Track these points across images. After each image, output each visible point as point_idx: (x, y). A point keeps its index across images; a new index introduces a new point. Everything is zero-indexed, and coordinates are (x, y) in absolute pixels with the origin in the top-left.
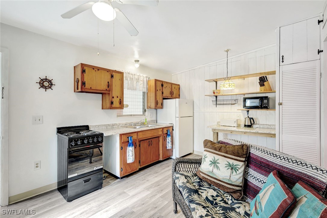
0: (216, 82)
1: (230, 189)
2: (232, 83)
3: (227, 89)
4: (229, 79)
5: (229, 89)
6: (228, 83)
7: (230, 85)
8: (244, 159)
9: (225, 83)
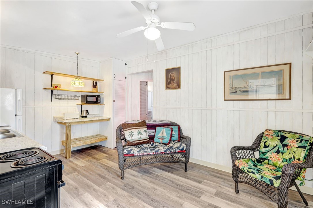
0: (52, 76)
1: (147, 141)
2: (82, 82)
3: (77, 86)
4: (79, 78)
5: (79, 86)
6: (79, 81)
7: (80, 83)
8: (146, 127)
9: (75, 81)
